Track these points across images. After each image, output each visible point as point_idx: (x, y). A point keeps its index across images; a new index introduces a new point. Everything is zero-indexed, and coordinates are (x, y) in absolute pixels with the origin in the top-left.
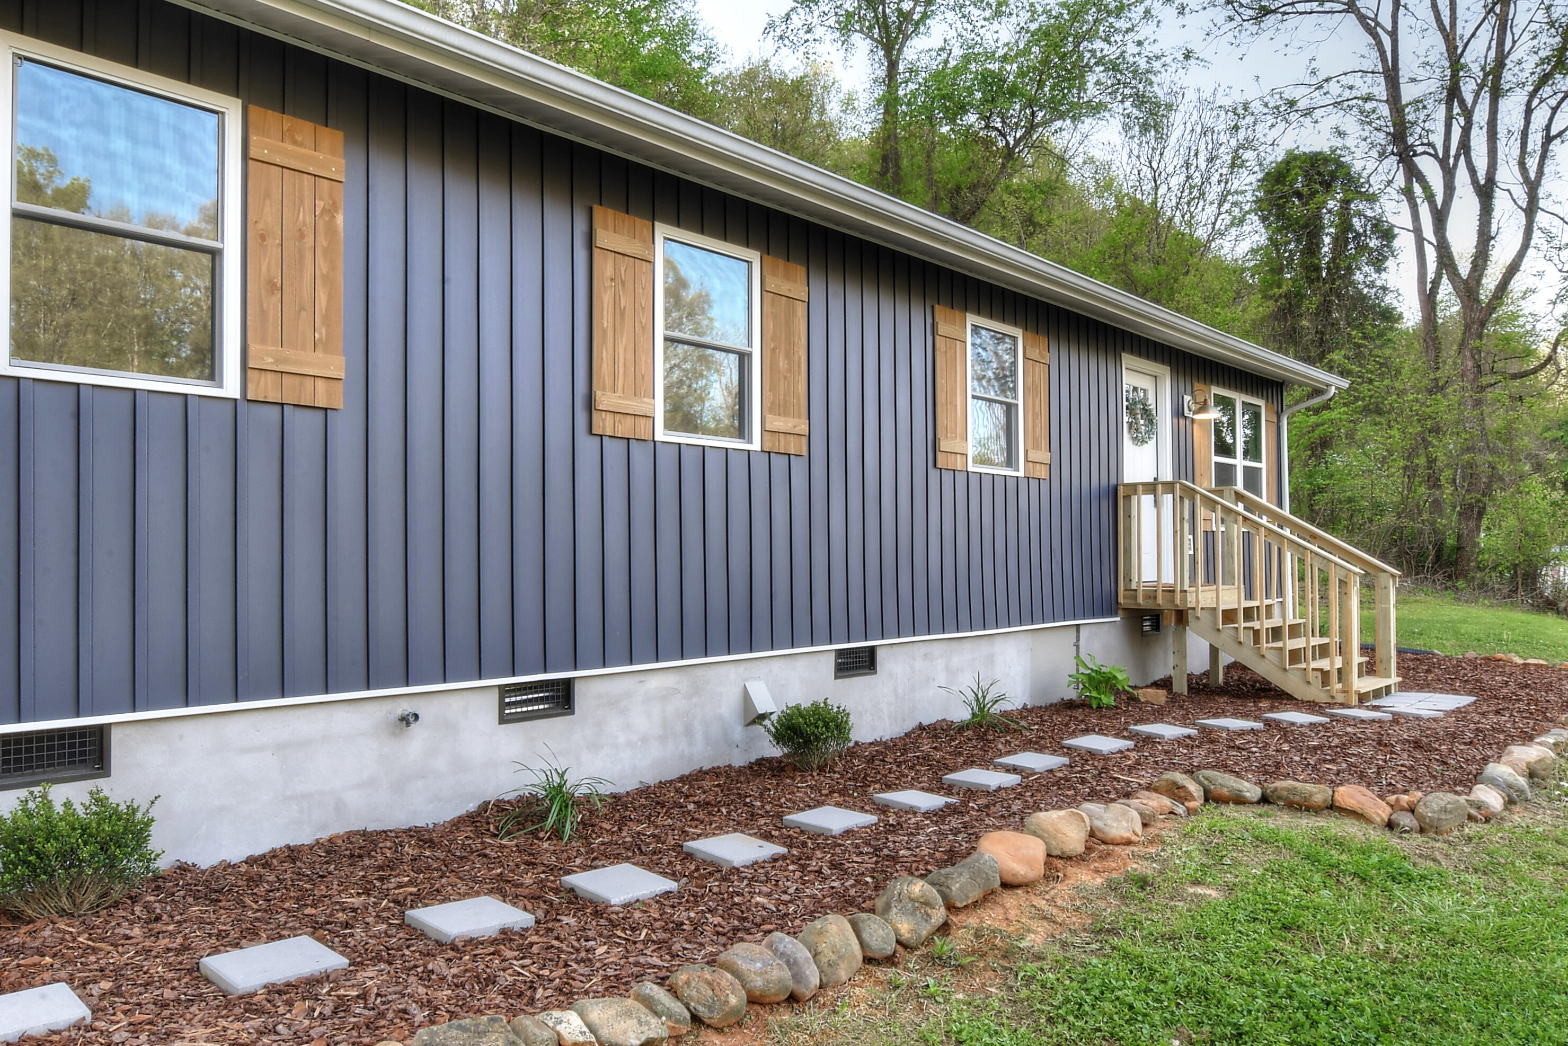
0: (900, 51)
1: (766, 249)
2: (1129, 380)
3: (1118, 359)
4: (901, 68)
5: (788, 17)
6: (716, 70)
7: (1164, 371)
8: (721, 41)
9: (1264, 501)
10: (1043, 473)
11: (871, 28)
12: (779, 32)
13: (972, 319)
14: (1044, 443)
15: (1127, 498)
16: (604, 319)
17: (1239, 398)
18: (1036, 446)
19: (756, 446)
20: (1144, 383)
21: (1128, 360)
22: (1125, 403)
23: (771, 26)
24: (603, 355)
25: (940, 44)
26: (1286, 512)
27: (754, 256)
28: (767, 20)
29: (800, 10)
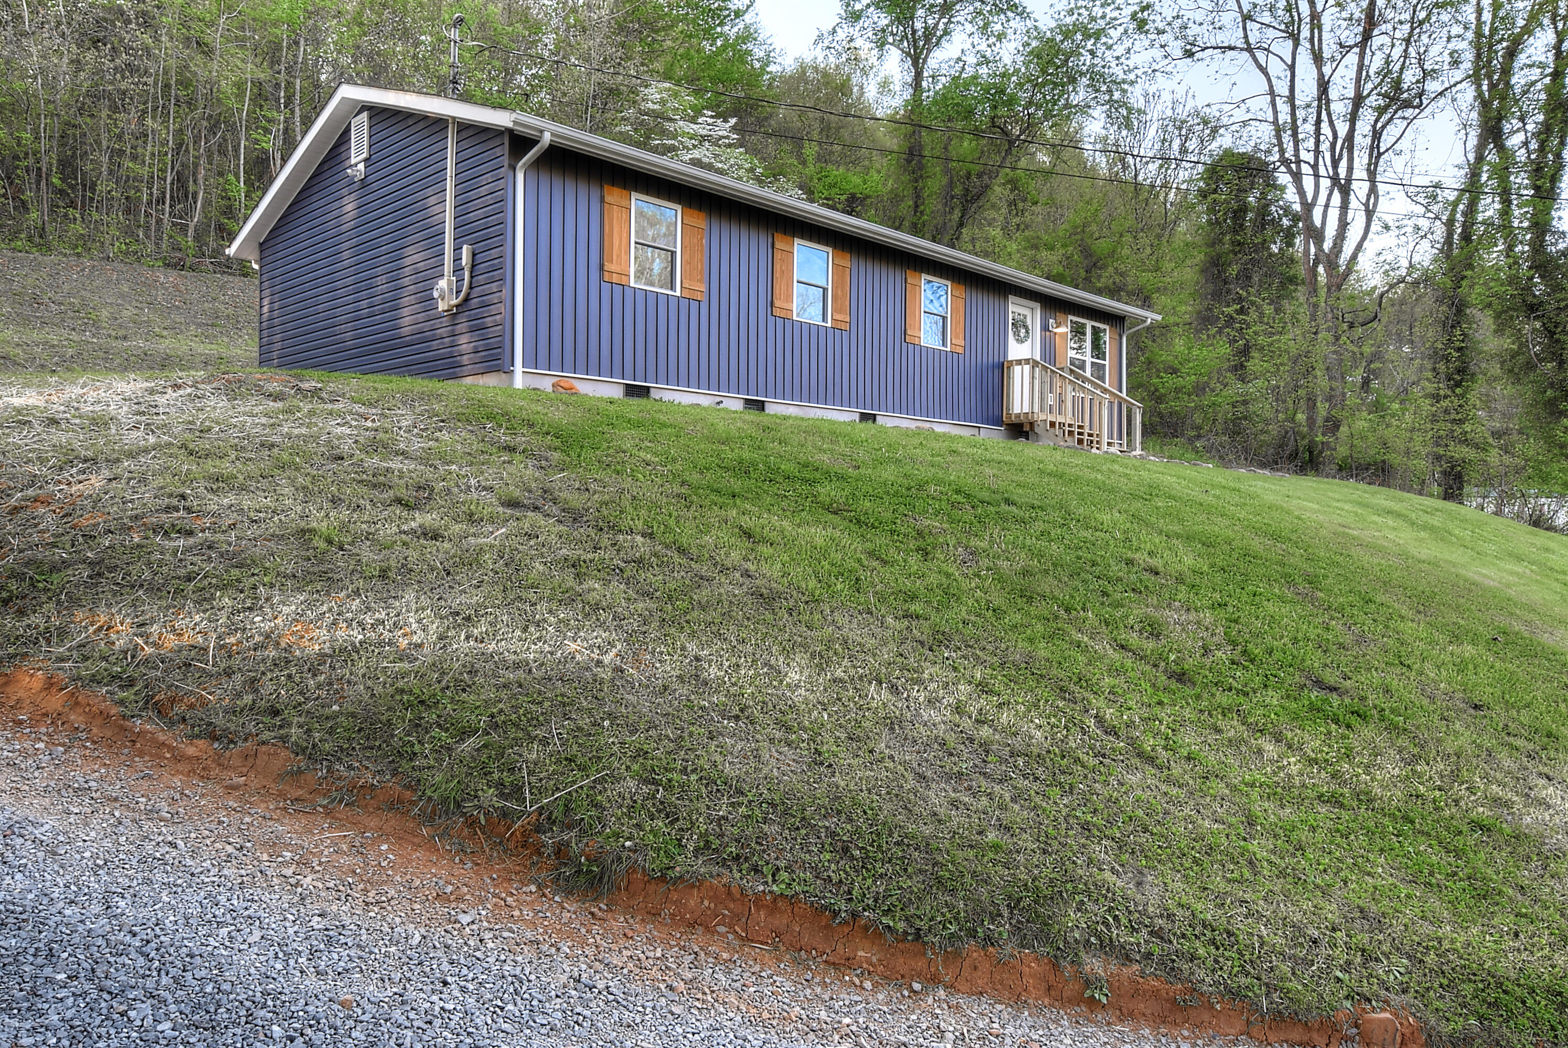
0: (925, 61)
1: (835, 247)
2: (1011, 308)
3: (1006, 298)
4: (925, 74)
5: (834, 31)
6: (772, 68)
7: (1037, 306)
8: (778, 45)
9: (1107, 386)
10: (960, 350)
11: (901, 41)
12: (826, 43)
13: (924, 276)
14: (961, 336)
15: (1009, 368)
16: (777, 275)
17: (1089, 324)
18: (957, 337)
19: (829, 325)
20: (1026, 312)
21: (1011, 298)
22: (1011, 321)
23: (820, 37)
24: (777, 287)
25: (959, 54)
26: (1124, 395)
27: (830, 250)
28: (817, 33)
29: (845, 26)
